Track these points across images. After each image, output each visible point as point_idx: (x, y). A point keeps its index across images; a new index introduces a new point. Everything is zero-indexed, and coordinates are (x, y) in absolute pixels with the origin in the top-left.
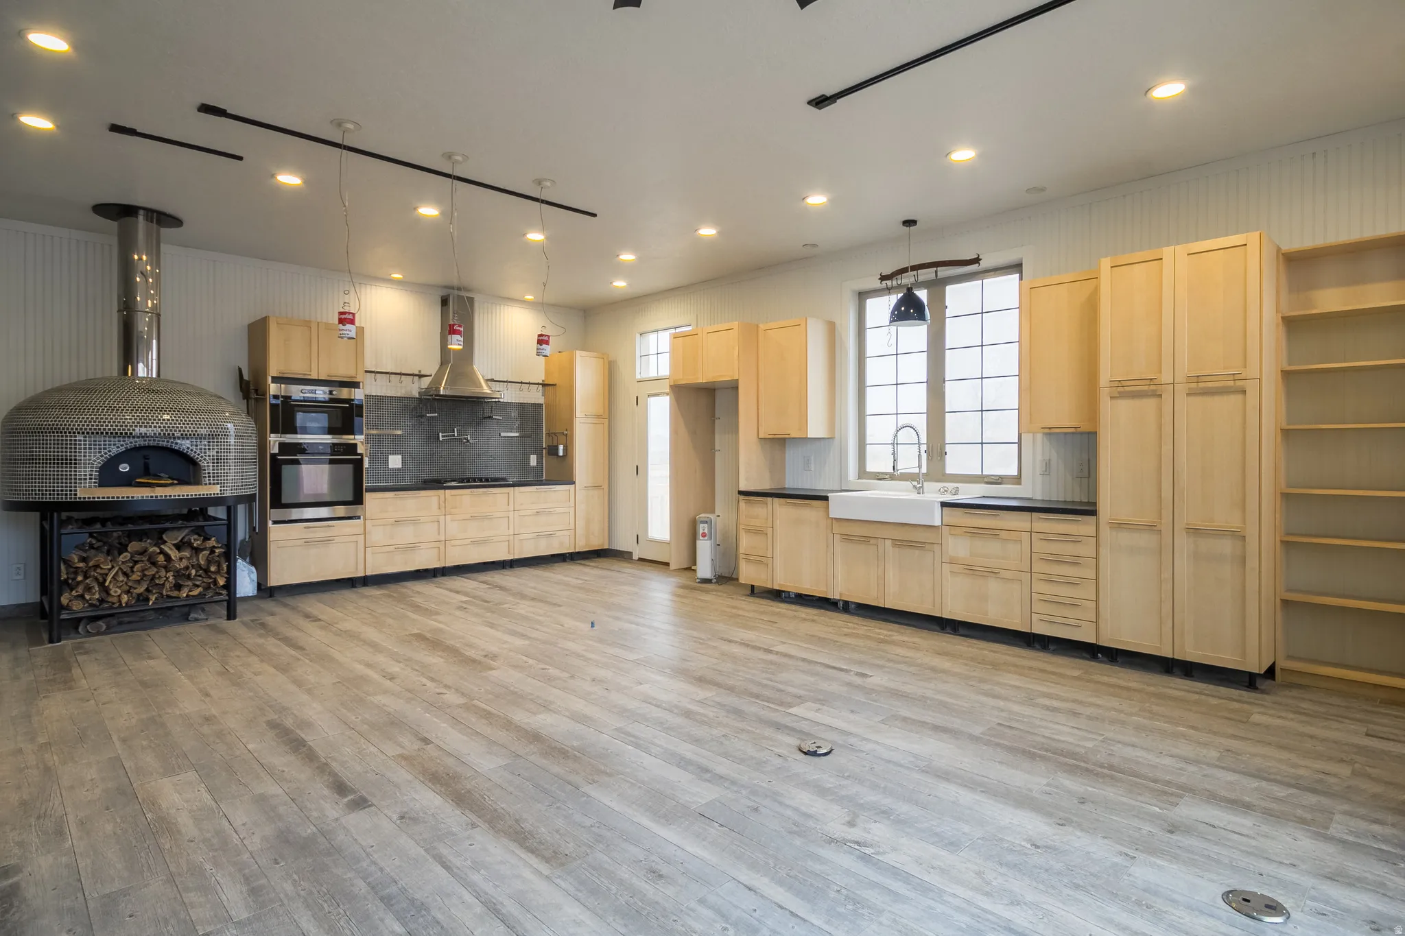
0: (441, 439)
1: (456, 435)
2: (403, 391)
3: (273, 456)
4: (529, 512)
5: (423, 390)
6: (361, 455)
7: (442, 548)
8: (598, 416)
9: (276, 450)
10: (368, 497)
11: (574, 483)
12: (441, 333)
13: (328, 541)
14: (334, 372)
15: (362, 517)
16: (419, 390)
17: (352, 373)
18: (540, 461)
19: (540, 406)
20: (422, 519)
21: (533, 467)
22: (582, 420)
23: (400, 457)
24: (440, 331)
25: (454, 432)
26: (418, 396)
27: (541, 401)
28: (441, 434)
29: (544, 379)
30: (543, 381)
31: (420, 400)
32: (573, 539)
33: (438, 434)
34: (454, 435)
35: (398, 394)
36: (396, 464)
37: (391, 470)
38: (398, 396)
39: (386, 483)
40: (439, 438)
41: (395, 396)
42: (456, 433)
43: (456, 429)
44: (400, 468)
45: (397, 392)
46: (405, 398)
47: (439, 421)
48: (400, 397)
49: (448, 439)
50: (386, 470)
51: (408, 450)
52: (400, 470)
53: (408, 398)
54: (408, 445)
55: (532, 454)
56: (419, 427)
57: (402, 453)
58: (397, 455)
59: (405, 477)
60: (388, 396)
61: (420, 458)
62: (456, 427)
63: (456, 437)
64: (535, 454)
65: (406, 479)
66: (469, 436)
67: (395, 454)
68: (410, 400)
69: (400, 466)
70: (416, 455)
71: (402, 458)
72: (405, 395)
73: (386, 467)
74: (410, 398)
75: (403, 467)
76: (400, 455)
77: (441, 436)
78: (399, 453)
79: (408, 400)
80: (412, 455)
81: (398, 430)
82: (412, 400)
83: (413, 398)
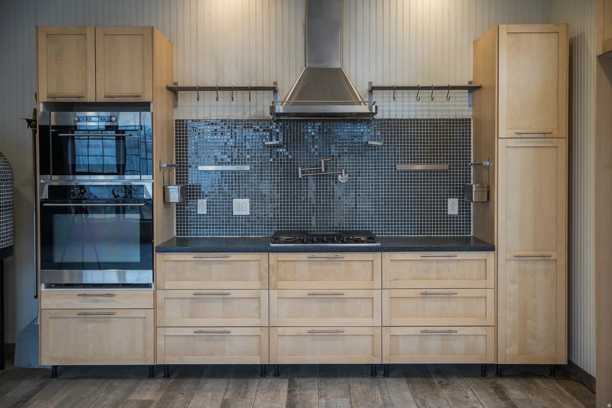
0: (300, 177)
1: (323, 170)
2: (253, 112)
3: (43, 203)
4: (411, 293)
7: (264, 336)
8: (545, 135)
9: (45, 195)
10: (159, 258)
13: (109, 314)
14: (114, 92)
15: (153, 286)
17: (138, 90)
18: (464, 208)
19: (466, 122)
22: (512, 143)
23: (248, 201)
25: (320, 166)
27: (468, 114)
28: (299, 168)
29: (471, 80)
30: (470, 83)
32: (492, 344)
33: (297, 170)
34: (321, 170)
35: (245, 116)
36: (242, 211)
37: (236, 218)
38: (245, 119)
39: (229, 235)
40: (298, 176)
41: (241, 119)
42: (322, 167)
43: (322, 161)
44: (248, 215)
45: (244, 114)
46: (255, 120)
47: (303, 150)
48: (248, 120)
49: (311, 175)
50: (229, 218)
51: (258, 192)
52: (248, 218)
53: (258, 120)
54: (258, 186)
55: (450, 198)
56: (274, 160)
57: (252, 196)
58: (245, 198)
59: (255, 228)
60: (231, 119)
61: (274, 202)
62: (325, 159)
63: (323, 173)
64: (456, 198)
65: (255, 231)
66: (343, 171)
67: (240, 197)
68: (261, 124)
69: (248, 213)
70: (271, 199)
71: (251, 202)
72: (255, 116)
73: (229, 215)
74: (261, 121)
75: (251, 215)
76: (248, 198)
77: (299, 172)
78: (245, 196)
79: (258, 124)
80: (265, 199)
81: (244, 165)
82: (264, 124)
83: (265, 120)
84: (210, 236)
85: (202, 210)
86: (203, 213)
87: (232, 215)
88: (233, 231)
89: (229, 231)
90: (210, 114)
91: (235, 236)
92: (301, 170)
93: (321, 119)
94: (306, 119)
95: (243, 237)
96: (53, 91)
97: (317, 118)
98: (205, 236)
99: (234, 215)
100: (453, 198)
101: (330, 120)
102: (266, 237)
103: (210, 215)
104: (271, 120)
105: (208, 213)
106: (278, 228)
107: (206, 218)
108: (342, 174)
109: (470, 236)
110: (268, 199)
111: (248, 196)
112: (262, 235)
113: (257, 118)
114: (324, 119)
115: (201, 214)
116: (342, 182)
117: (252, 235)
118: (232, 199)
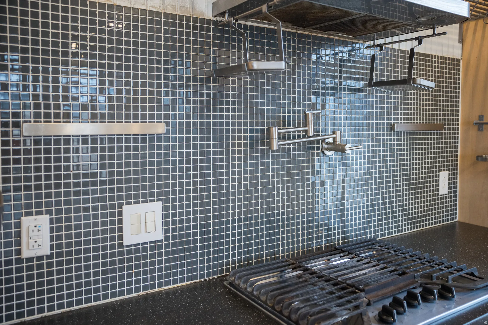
0: (275, 147)
18: (452, 185)
21: (443, 197)
23: (158, 206)
25: (306, 124)
26: (210, 16)
27: (456, 52)
28: (275, 131)
31: (217, 26)
33: (269, 131)
34: (306, 131)
36: (146, 232)
40: (269, 144)
42: (310, 125)
43: (310, 115)
44: (159, 241)
46: (174, 16)
47: (268, 91)
48: (159, 14)
49: (295, 143)
50: (113, 255)
51: (181, 184)
52: (160, 247)
53: (181, 18)
54: (181, 169)
55: (441, 171)
56: (215, 110)
57: (167, 193)
58: (151, 201)
59: (175, 267)
60: (118, 4)
61: (215, 203)
62: (310, 110)
63: (310, 137)
64: (447, 170)
65: (175, 274)
66: (338, 133)
67: (140, 200)
68: (188, 27)
69: (159, 235)
70: (208, 197)
71: (166, 209)
72: (174, 7)
73: (113, 247)
74: (188, 19)
75: (167, 238)
76: (158, 200)
77: (274, 137)
78: (152, 195)
79: (181, 26)
80: (195, 198)
81: (149, 122)
82: (195, 28)
83: (197, 18)
85: (36, 247)
86: (40, 254)
87: (121, 245)
92: (278, 133)
93: (296, 33)
94: (272, 29)
95: (147, 294)
97: (290, 30)
98: (46, 314)
99: (125, 244)
100: (444, 170)
101: (309, 37)
102: (198, 282)
103: (59, 255)
104: (209, 22)
105: (54, 251)
106: (221, 258)
107: (50, 265)
108: (334, 139)
109: (456, 220)
110: (202, 197)
111: (159, 194)
112: (189, 279)
113: (178, 12)
114: (301, 33)
115: (34, 258)
116: (326, 152)
117: (168, 283)
118: (120, 206)
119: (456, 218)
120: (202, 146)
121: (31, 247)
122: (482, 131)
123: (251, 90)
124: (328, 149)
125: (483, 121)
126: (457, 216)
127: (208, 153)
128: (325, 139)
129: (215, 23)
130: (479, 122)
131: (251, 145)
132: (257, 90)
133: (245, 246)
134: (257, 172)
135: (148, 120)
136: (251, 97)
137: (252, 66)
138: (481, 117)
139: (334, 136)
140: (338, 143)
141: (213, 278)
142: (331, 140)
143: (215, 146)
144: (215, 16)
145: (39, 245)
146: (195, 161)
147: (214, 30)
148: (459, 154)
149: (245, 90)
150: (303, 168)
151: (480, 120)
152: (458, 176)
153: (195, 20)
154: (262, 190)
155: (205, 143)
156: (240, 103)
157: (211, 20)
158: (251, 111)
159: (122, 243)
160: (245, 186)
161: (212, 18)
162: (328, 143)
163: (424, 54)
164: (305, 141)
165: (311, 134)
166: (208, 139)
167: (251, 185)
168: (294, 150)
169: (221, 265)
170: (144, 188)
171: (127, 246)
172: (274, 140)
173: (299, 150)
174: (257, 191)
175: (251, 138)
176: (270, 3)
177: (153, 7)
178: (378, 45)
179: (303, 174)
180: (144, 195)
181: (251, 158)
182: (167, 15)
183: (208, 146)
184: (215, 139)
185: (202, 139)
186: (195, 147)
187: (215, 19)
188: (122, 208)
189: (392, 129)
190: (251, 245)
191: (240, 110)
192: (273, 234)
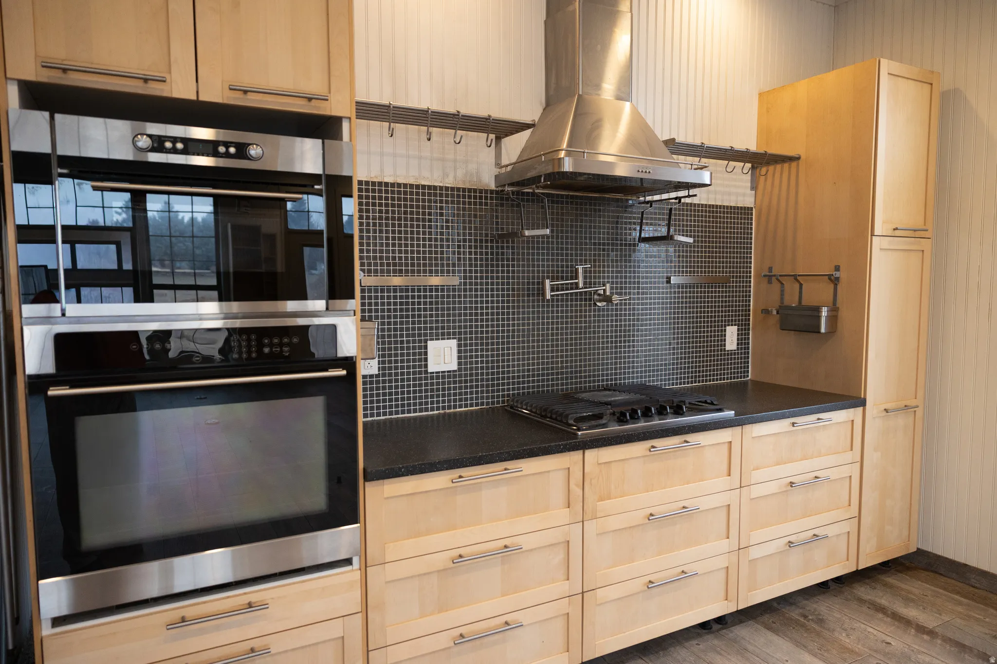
0: (548, 297)
1: (581, 285)
2: (460, 173)
3: (38, 384)
4: (771, 487)
5: (509, 168)
6: (349, 363)
7: (577, 614)
11: (862, 403)
12: (545, 22)
13: (251, 652)
15: (356, 560)
16: (496, 171)
17: (314, 85)
18: (743, 340)
20: (526, 542)
21: (731, 353)
22: (885, 243)
23: (453, 343)
24: (544, 17)
25: (577, 278)
26: (493, 187)
27: (747, 200)
28: (547, 282)
31: (499, 195)
32: (854, 541)
33: (543, 283)
34: (577, 284)
35: (447, 180)
36: (445, 363)
37: (432, 378)
38: (447, 185)
39: (421, 410)
40: (544, 294)
41: (439, 185)
42: (580, 278)
43: (580, 269)
44: (454, 371)
45: (445, 175)
46: (464, 190)
47: (543, 249)
48: (453, 189)
49: (564, 294)
50: (420, 379)
51: (471, 327)
52: (455, 376)
53: (470, 190)
54: (471, 314)
55: (729, 325)
56: (498, 266)
57: (460, 333)
58: (448, 339)
59: (466, 393)
60: (422, 184)
61: (498, 344)
62: (581, 265)
63: (580, 289)
64: (735, 325)
65: (466, 399)
66: (608, 286)
67: (440, 337)
68: (475, 197)
69: (454, 367)
70: (493, 338)
71: (459, 346)
72: (464, 182)
73: (420, 372)
74: (475, 191)
75: (460, 369)
76: (453, 338)
77: (547, 288)
78: (449, 334)
79: (470, 197)
80: (482, 338)
81: (447, 276)
82: (481, 198)
83: (482, 190)
84: (384, 417)
85: (369, 367)
86: (371, 373)
87: (426, 372)
88: (426, 403)
89: (421, 404)
90: (382, 170)
91: (432, 413)
92: (550, 285)
93: (569, 195)
94: (546, 193)
95: (445, 413)
96: (59, 53)
97: (563, 193)
98: (375, 418)
99: (429, 371)
100: (732, 325)
101: (581, 198)
102: (484, 408)
103: (384, 375)
104: (492, 192)
105: (381, 372)
106: (503, 390)
107: (378, 382)
108: (605, 290)
109: (748, 379)
110: (487, 338)
111: (454, 333)
112: (477, 405)
113: (467, 186)
114: (573, 195)
115: (367, 375)
116: (598, 304)
117: (461, 406)
118: (426, 341)
119: (748, 376)
120: (487, 296)
121: (366, 368)
122: (771, 283)
123: (528, 248)
124: (600, 301)
125: (772, 273)
126: (750, 374)
127: (492, 302)
128: (597, 290)
129: (497, 192)
130: (768, 274)
131: (528, 295)
132: (533, 248)
133: (524, 382)
134: (533, 319)
135: (439, 275)
136: (528, 254)
137: (525, 234)
138: (770, 269)
139: (604, 288)
140: (607, 294)
141: (496, 407)
142: (602, 292)
143: (498, 296)
144: (497, 187)
145: (371, 367)
146: (482, 308)
147: (497, 199)
148: (751, 308)
149: (523, 248)
150: (576, 317)
151: (769, 272)
152: (751, 332)
153: (481, 191)
154: (538, 335)
155: (490, 293)
156: (518, 260)
157: (494, 190)
158: (528, 266)
159: (427, 370)
160: (523, 330)
161: (495, 189)
162: (599, 295)
163: (706, 205)
164: (573, 293)
165: (580, 286)
166: (492, 290)
167: (528, 330)
168: (567, 300)
169: (503, 396)
170: (443, 328)
171: (431, 373)
172: (547, 291)
173: (572, 300)
174: (533, 336)
175: (528, 289)
176: (538, 185)
177: (448, 184)
178: (648, 202)
179: (576, 322)
180: (443, 334)
181: (528, 307)
182: (458, 189)
183: (492, 296)
184: (498, 290)
185: (487, 290)
186: (482, 296)
187: (497, 189)
188: (427, 343)
189: (669, 282)
190: (528, 382)
191: (518, 266)
192: (548, 375)
